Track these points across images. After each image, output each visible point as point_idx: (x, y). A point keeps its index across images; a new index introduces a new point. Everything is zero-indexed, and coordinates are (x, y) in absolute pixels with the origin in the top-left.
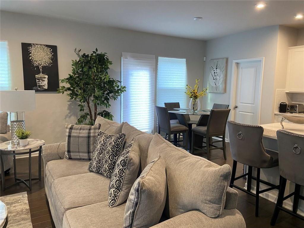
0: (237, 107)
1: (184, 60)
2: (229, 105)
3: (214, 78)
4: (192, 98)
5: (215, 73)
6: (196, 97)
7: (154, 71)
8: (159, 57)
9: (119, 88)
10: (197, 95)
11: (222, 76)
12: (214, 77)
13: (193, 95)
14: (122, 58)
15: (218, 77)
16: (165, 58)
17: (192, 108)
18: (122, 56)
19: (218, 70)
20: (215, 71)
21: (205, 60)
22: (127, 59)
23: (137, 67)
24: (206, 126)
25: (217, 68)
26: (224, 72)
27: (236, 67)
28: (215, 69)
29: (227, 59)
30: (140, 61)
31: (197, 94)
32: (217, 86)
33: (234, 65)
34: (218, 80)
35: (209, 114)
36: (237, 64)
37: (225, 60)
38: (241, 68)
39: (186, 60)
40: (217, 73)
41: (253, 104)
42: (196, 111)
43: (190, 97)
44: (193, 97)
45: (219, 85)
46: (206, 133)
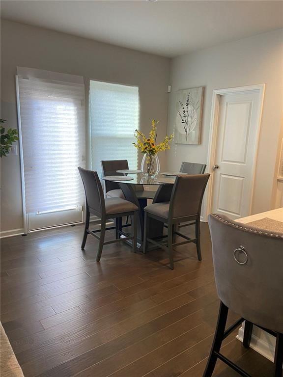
0: (218, 167)
1: (136, 89)
2: (206, 166)
3: (183, 120)
4: (145, 154)
5: (184, 112)
6: (152, 152)
7: (82, 105)
8: (91, 81)
9: (4, 134)
10: (154, 149)
11: (196, 116)
12: (184, 118)
13: (147, 147)
14: (17, 76)
15: (189, 119)
16: (103, 83)
17: (147, 171)
18: (17, 74)
19: (190, 108)
20: (186, 109)
21: (169, 91)
22: (28, 79)
23: (50, 96)
24: (167, 203)
25: (187, 104)
26: (199, 110)
27: (218, 102)
28: (185, 106)
29: (204, 89)
30: (54, 85)
31: (153, 147)
32: (188, 133)
33: (214, 100)
34: (190, 123)
35: (174, 183)
36: (219, 97)
37: (201, 90)
38: (226, 103)
39: (139, 88)
40: (187, 112)
41: (244, 163)
42: (152, 176)
43: (142, 152)
44: (147, 152)
45: (191, 131)
46: (167, 217)
